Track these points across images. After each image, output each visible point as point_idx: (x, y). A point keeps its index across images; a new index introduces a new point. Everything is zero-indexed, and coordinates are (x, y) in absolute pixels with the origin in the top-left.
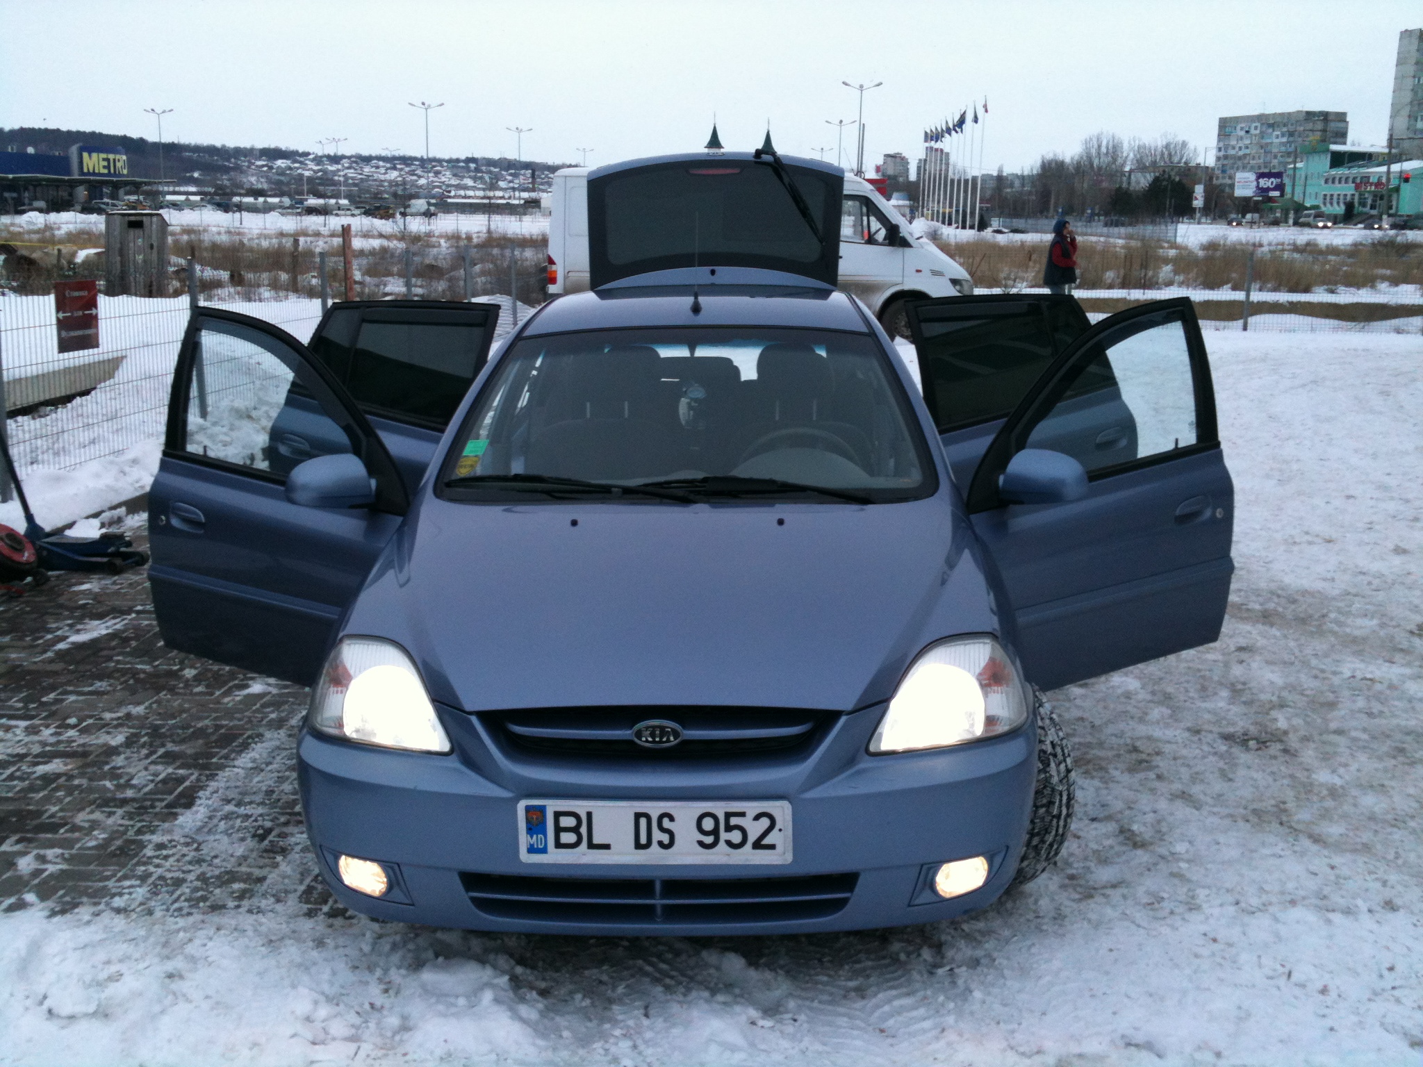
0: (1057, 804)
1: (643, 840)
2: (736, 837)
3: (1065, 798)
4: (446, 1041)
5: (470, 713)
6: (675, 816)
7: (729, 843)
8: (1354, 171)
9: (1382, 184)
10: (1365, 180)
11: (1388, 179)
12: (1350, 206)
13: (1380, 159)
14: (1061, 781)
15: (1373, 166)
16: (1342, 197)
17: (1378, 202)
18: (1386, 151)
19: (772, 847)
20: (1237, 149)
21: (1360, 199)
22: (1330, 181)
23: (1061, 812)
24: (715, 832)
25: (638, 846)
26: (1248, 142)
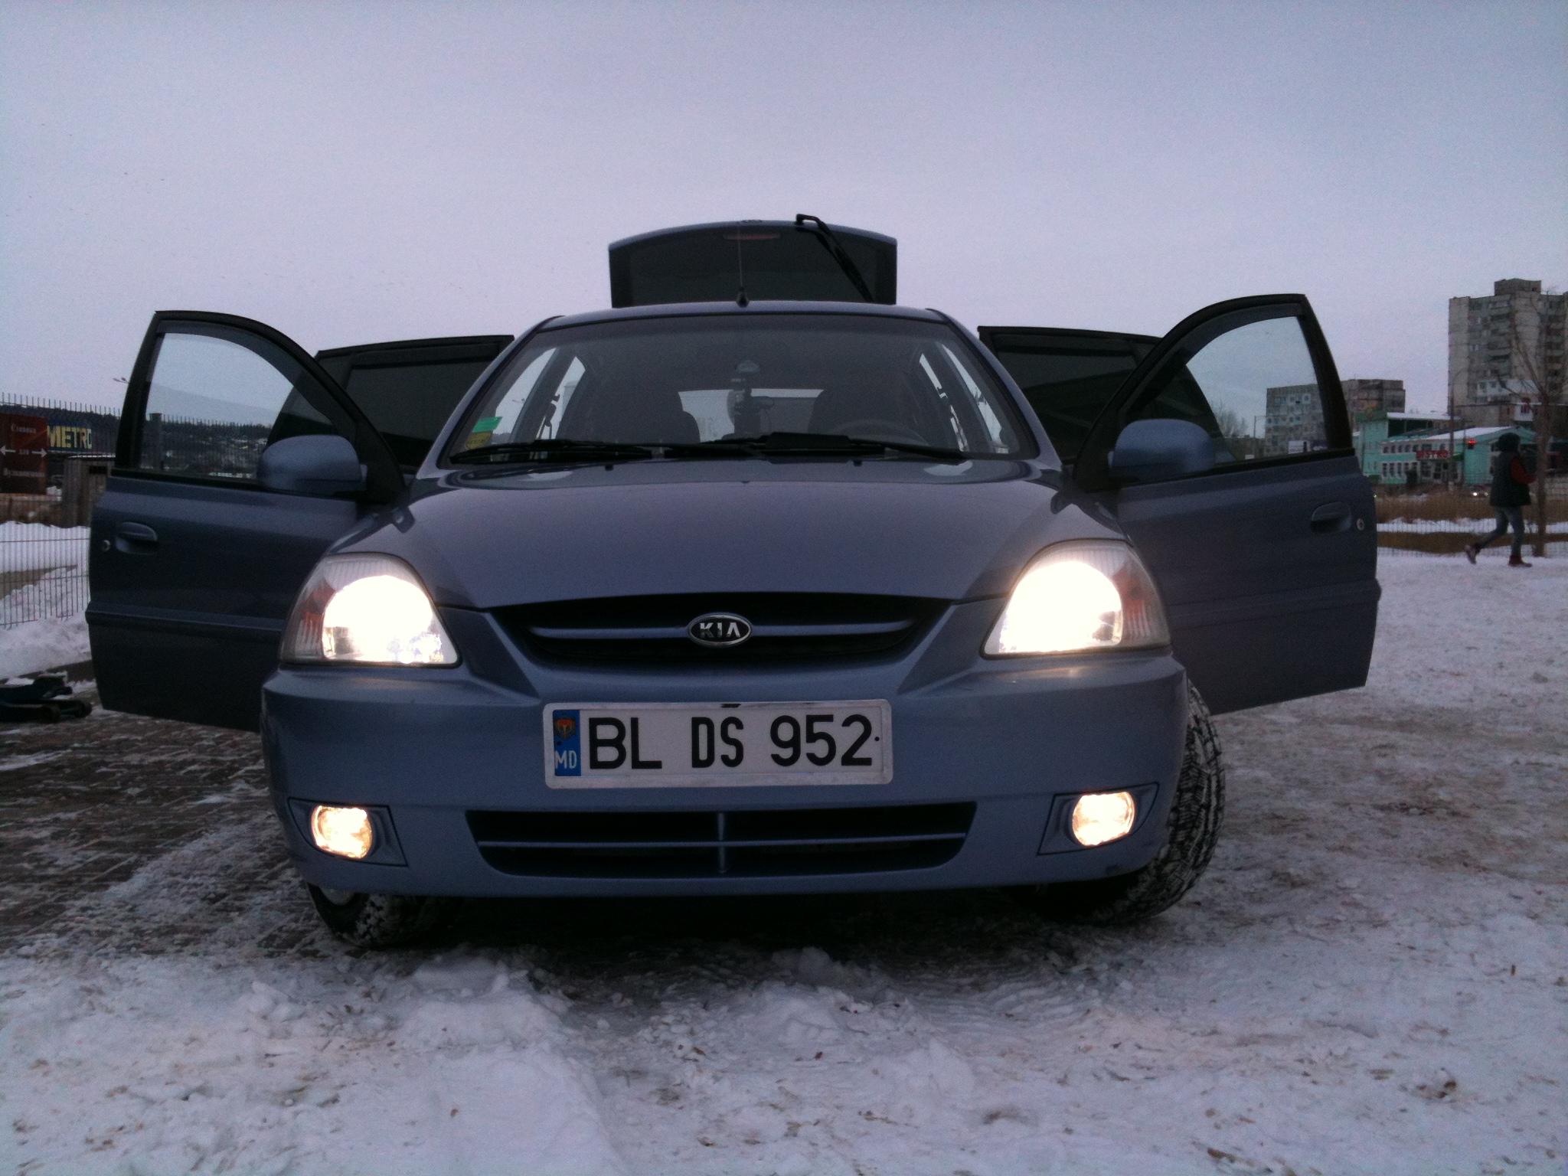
0: (1205, 790)
1: (703, 755)
2: (820, 748)
3: (1214, 784)
4: (445, 1030)
5: (485, 610)
6: (744, 721)
7: (812, 757)
8: (1415, 439)
9: (1446, 452)
10: (1427, 447)
11: (1452, 446)
12: (1412, 475)
13: (1442, 427)
14: (1209, 763)
15: (1434, 434)
16: (1403, 467)
17: (1443, 470)
18: (1448, 418)
19: (867, 762)
20: (1288, 420)
21: (1422, 467)
22: (1390, 450)
23: (1210, 801)
24: (794, 743)
25: (697, 763)
26: (1298, 413)
